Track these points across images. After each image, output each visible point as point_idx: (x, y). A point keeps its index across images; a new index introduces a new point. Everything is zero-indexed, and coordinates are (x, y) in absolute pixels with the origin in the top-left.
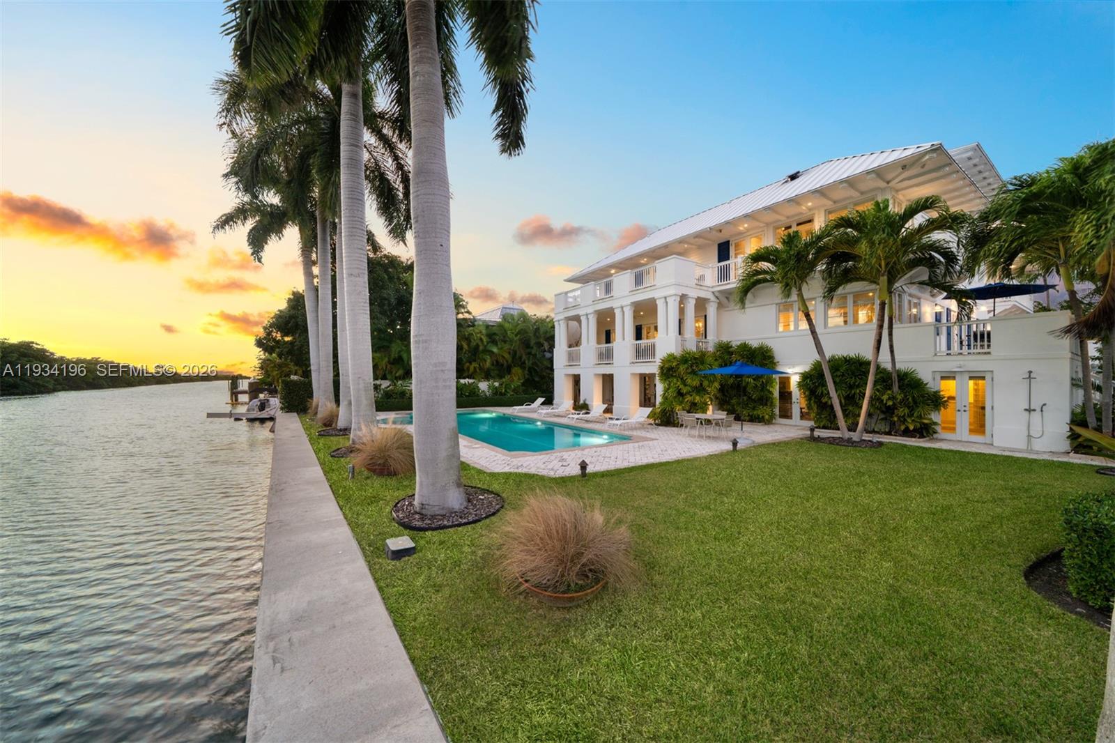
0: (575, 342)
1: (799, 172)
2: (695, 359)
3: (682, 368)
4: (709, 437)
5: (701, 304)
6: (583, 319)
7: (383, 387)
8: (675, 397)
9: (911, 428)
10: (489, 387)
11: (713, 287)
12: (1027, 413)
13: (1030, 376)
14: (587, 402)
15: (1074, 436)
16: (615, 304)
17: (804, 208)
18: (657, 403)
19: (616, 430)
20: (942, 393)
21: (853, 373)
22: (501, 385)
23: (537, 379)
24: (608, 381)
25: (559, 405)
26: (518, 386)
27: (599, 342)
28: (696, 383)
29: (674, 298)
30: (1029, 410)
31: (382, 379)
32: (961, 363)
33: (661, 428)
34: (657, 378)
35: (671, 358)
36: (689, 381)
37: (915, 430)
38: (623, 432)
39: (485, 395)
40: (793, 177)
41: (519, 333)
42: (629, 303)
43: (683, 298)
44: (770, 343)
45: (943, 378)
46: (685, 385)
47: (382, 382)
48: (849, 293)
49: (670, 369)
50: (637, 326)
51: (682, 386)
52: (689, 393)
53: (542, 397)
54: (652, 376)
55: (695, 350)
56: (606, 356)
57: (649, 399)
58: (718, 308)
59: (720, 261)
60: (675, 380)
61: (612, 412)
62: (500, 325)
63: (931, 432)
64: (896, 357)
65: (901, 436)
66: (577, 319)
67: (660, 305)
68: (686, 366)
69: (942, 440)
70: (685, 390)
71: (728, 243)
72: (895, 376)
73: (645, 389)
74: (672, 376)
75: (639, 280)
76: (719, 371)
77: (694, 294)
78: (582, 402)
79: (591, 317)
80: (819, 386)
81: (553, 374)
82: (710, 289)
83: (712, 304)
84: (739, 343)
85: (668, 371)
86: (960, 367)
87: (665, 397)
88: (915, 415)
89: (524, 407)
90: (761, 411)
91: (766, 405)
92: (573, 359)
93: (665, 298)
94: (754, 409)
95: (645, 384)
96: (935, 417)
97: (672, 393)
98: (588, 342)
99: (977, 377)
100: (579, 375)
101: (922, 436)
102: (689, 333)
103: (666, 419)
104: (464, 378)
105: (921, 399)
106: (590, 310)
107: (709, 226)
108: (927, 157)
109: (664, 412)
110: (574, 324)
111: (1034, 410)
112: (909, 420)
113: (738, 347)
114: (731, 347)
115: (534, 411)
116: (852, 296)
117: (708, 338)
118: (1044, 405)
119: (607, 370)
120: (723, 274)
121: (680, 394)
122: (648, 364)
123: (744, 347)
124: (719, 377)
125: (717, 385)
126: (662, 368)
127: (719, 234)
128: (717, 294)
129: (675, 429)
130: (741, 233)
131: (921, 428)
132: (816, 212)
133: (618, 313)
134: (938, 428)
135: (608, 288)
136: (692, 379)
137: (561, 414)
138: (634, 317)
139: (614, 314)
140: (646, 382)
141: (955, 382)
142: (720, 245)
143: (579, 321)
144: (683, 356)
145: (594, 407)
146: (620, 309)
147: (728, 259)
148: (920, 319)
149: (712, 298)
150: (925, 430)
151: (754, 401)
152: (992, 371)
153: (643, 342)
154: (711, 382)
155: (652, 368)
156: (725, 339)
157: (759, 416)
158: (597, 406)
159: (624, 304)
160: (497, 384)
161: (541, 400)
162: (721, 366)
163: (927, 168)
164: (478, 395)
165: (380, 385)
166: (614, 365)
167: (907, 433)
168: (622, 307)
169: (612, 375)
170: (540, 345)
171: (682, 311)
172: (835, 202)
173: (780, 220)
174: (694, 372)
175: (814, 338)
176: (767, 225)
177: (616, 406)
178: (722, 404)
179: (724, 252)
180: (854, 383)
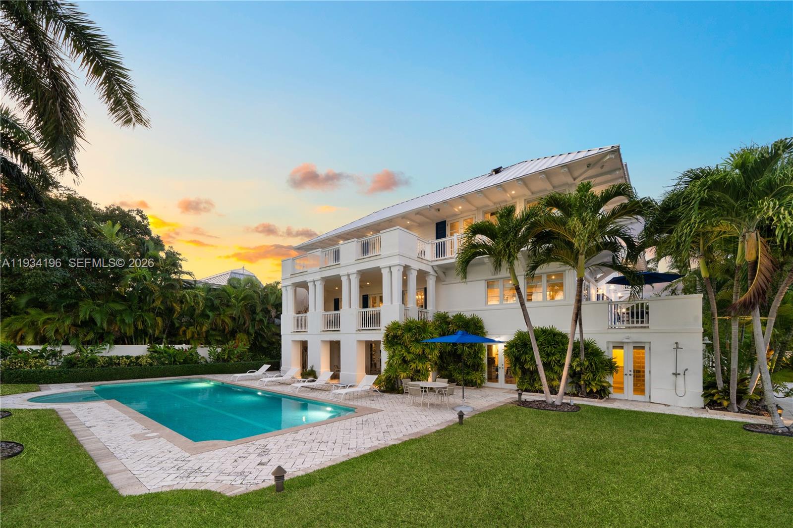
0: (302, 309)
1: (501, 167)
2: (418, 328)
3: (407, 336)
4: (432, 405)
5: (422, 276)
6: (310, 285)
7: (65, 353)
8: (400, 364)
9: (595, 390)
10: (210, 354)
11: (432, 261)
12: (675, 376)
13: (677, 347)
14: (314, 369)
15: (705, 396)
16: (342, 272)
17: (508, 195)
18: (382, 370)
19: (341, 401)
20: (614, 360)
21: (549, 342)
22: (224, 350)
23: (265, 345)
24: (335, 347)
25: (285, 372)
26: (244, 353)
27: (326, 310)
28: (419, 351)
29: (398, 267)
30: (676, 374)
31: (64, 344)
32: (629, 335)
33: (386, 395)
34: (382, 346)
35: (395, 326)
36: (413, 349)
37: (597, 392)
38: (347, 402)
39: (206, 361)
40: (497, 171)
41: (244, 299)
42: (355, 271)
43: (406, 269)
44: (480, 315)
45: (614, 347)
46: (409, 353)
47: (64, 347)
48: (544, 273)
49: (395, 336)
50: (363, 296)
51: (406, 354)
52: (412, 360)
53: (268, 363)
54: (378, 343)
55: (416, 319)
56: (334, 323)
57: (375, 364)
58: (436, 281)
59: (437, 238)
60: (399, 348)
61: (339, 378)
62: (223, 290)
63: (607, 393)
64: (584, 329)
65: (586, 397)
66: (304, 285)
67: (385, 273)
68: (410, 334)
69: (615, 400)
70: (409, 357)
71: (445, 222)
72: (582, 345)
73: (371, 355)
74: (397, 343)
75: (365, 249)
76: (439, 340)
77: (416, 266)
78: (309, 368)
79: (318, 284)
80: (523, 354)
81: (281, 340)
82: (430, 263)
83: (431, 277)
84: (454, 314)
85: (394, 338)
86: (628, 339)
87: (390, 365)
88: (597, 379)
89: (247, 374)
90: (474, 376)
91: (478, 370)
92: (301, 325)
93: (390, 267)
94: (468, 374)
95: (371, 350)
96: (610, 379)
97: (397, 360)
98: (315, 310)
99: (639, 347)
100: (307, 341)
101: (601, 398)
102: (412, 304)
103: (391, 386)
104: (180, 343)
105: (601, 365)
106: (318, 277)
107: (429, 204)
108: (608, 157)
109: (388, 379)
110: (301, 291)
111: (679, 374)
112: (593, 383)
113: (454, 317)
114: (448, 317)
115: (257, 378)
116: (546, 275)
117: (428, 309)
118: (687, 370)
119: (334, 337)
120: (440, 250)
121: (405, 361)
122: (374, 331)
123: (459, 317)
124: (438, 345)
125: (437, 352)
126: (387, 336)
127: (437, 213)
128: (436, 269)
129: (399, 396)
130: (456, 215)
131: (601, 390)
132: (517, 200)
133: (344, 280)
134: (611, 390)
135: (337, 255)
136: (415, 347)
137: (287, 382)
138: (361, 287)
139: (341, 282)
140: (371, 348)
141: (623, 350)
142: (437, 224)
143: (307, 288)
144: (406, 325)
145: (321, 373)
146: (346, 277)
147: (445, 236)
148: (589, 299)
149: (432, 272)
150: (602, 393)
151: (468, 367)
152: (650, 342)
153: (370, 310)
154: (432, 350)
155: (378, 335)
156: (442, 310)
157: (472, 380)
158: (324, 373)
159: (350, 271)
160: (219, 350)
161: (266, 367)
162: (441, 335)
163: (605, 169)
164: (196, 362)
165: (61, 352)
166: (341, 332)
167: (591, 395)
168: (348, 275)
169: (340, 341)
170: (266, 311)
171: (405, 283)
172: (533, 193)
173: (489, 206)
174: (417, 341)
175: (523, 310)
176: (478, 209)
177: (342, 374)
178: (443, 371)
179: (441, 230)
180: (551, 351)
